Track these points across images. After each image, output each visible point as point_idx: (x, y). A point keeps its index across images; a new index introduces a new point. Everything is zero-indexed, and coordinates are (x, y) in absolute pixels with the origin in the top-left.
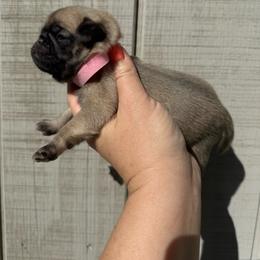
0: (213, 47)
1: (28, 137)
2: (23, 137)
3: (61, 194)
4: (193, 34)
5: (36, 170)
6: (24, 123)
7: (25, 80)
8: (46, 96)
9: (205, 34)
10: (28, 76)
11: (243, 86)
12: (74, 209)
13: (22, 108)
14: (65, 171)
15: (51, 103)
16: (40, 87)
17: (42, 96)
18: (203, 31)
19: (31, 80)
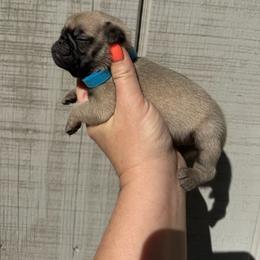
0: (222, 37)
1: (14, 126)
2: (8, 125)
3: (49, 189)
4: (202, 22)
5: (22, 163)
6: (10, 110)
7: (14, 62)
8: (37, 81)
9: (215, 23)
10: (18, 58)
11: (250, 80)
12: (62, 208)
13: (9, 93)
14: (54, 165)
15: (42, 89)
16: (30, 70)
17: (32, 81)
18: (212, 20)
19: (21, 62)
